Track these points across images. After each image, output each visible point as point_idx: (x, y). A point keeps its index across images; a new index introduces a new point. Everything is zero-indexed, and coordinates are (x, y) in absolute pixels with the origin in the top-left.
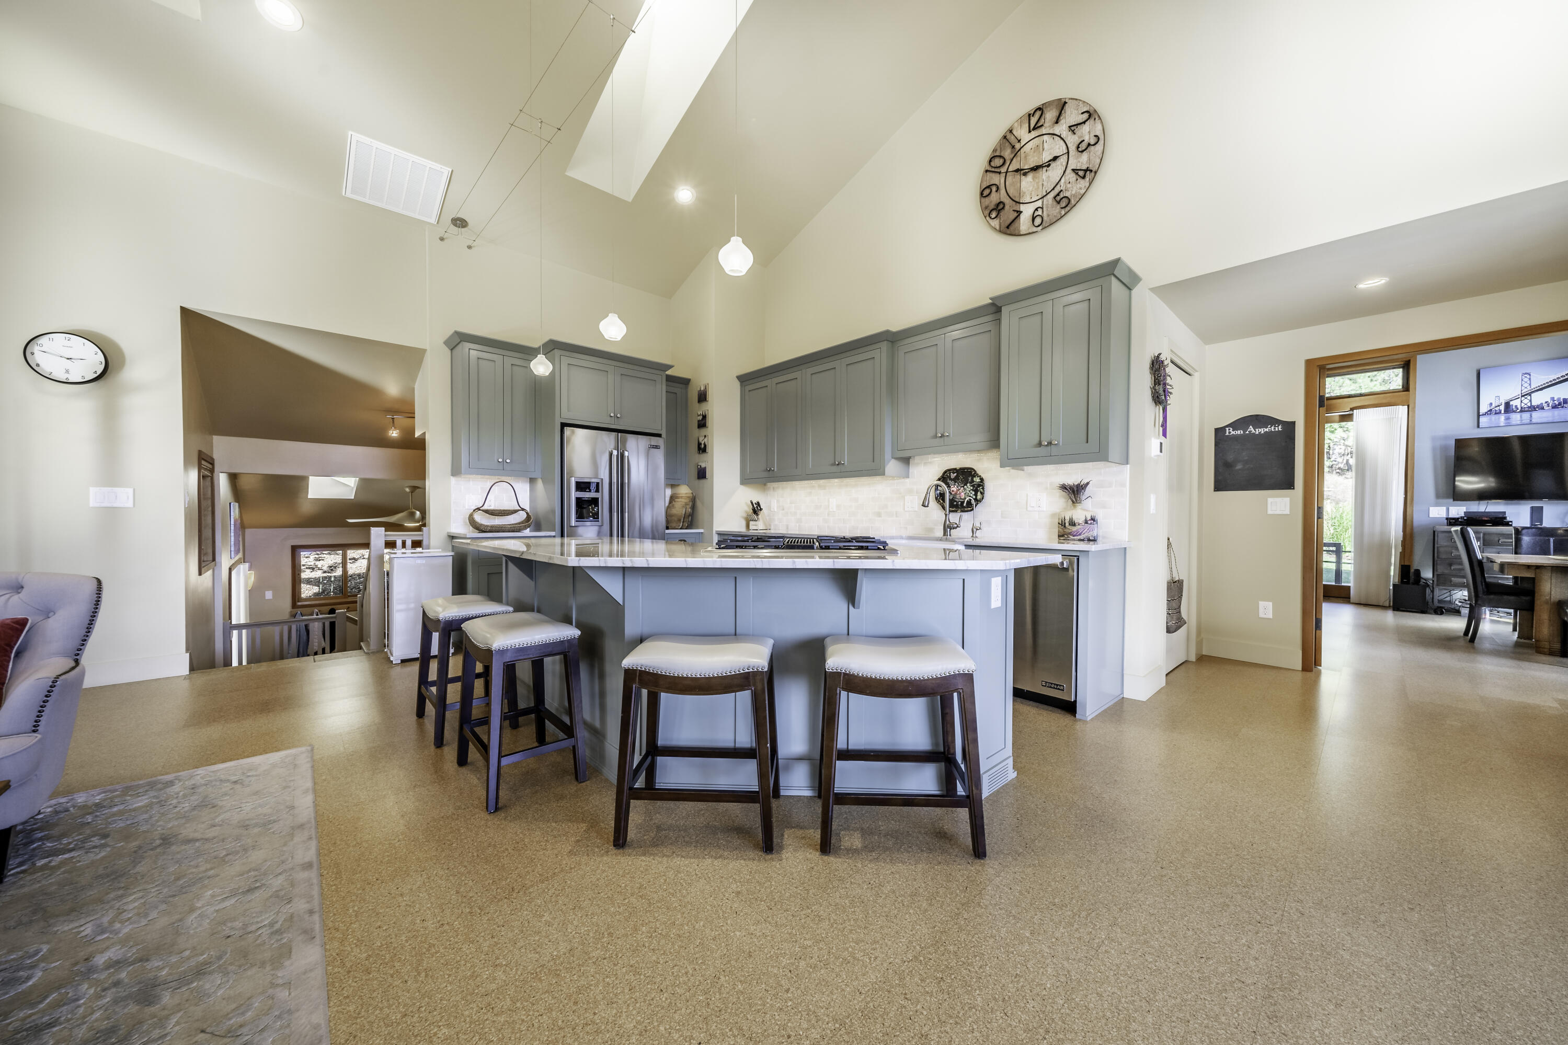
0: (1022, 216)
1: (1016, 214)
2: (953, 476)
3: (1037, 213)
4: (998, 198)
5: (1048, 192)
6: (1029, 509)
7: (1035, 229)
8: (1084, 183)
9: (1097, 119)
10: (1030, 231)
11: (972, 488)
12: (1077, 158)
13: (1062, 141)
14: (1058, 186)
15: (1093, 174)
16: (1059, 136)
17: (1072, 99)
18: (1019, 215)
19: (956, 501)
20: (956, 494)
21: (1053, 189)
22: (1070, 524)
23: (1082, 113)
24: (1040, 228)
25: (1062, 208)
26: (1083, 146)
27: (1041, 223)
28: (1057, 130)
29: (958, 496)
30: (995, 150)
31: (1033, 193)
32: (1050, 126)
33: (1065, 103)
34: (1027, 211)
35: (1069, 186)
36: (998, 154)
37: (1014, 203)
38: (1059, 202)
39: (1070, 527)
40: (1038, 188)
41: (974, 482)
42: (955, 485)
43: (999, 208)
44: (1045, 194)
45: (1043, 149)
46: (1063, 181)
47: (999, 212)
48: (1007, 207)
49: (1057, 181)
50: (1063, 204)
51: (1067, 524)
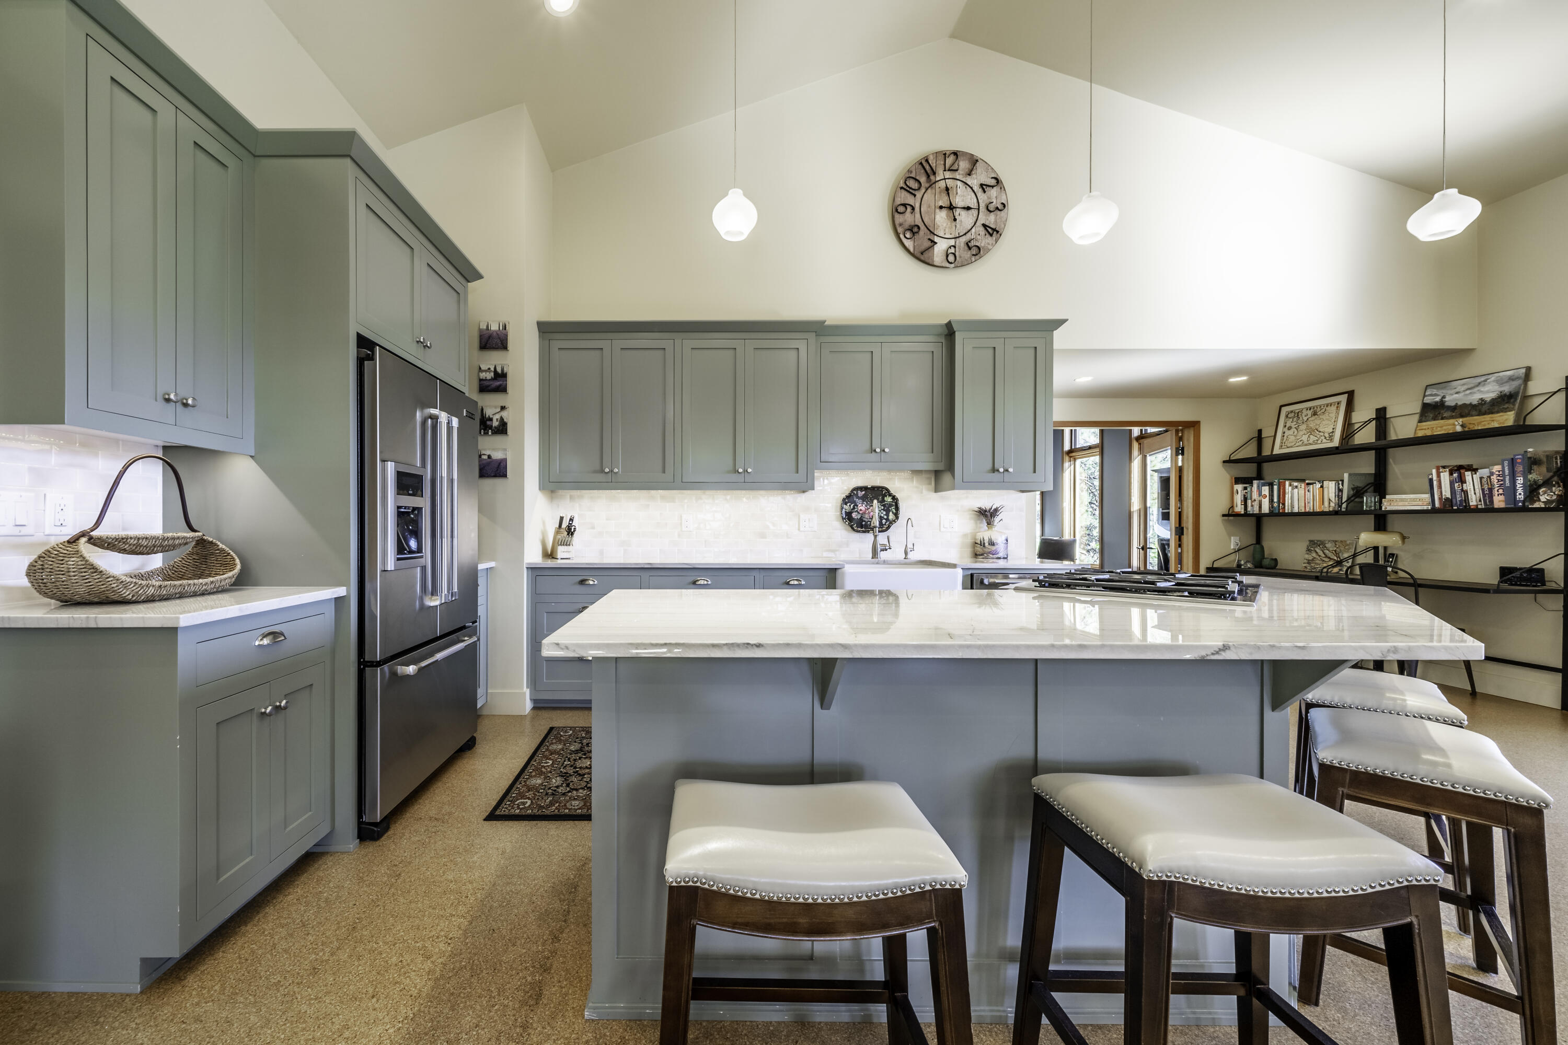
0: (936, 247)
1: (929, 244)
2: (861, 494)
3: (950, 251)
4: (913, 220)
5: (960, 235)
6: (942, 529)
7: (947, 265)
8: (990, 240)
9: (1003, 189)
10: (944, 265)
11: (883, 508)
12: (986, 216)
13: (973, 194)
14: (970, 233)
15: (998, 235)
16: (971, 188)
17: (982, 160)
18: (933, 246)
19: (865, 521)
20: (865, 513)
21: (965, 234)
22: (989, 544)
23: (992, 178)
24: (953, 265)
25: (973, 255)
26: (991, 207)
27: (952, 261)
28: (969, 181)
29: (867, 516)
30: (910, 171)
31: (947, 230)
32: (963, 174)
33: (977, 161)
34: (941, 246)
35: (978, 237)
36: (913, 175)
37: (929, 232)
38: (970, 248)
39: (990, 547)
40: (952, 227)
41: (885, 501)
42: (863, 503)
43: (913, 230)
44: (958, 236)
45: (957, 193)
46: (973, 230)
47: (914, 234)
48: (921, 233)
49: (969, 229)
50: (974, 251)
51: (987, 544)
